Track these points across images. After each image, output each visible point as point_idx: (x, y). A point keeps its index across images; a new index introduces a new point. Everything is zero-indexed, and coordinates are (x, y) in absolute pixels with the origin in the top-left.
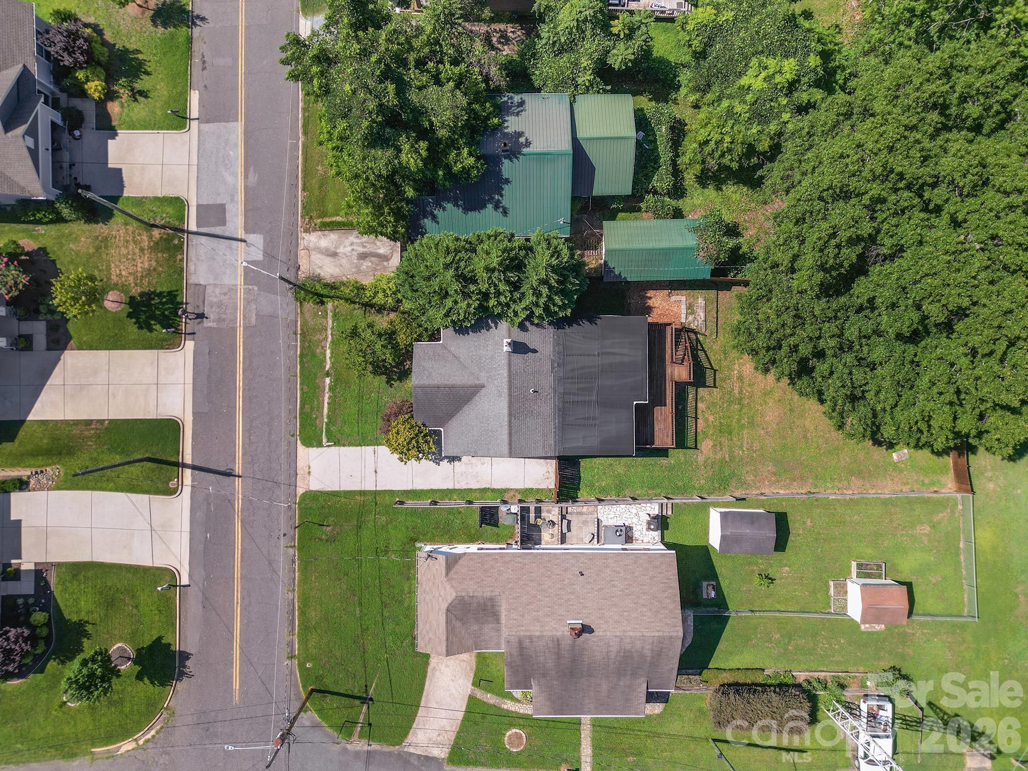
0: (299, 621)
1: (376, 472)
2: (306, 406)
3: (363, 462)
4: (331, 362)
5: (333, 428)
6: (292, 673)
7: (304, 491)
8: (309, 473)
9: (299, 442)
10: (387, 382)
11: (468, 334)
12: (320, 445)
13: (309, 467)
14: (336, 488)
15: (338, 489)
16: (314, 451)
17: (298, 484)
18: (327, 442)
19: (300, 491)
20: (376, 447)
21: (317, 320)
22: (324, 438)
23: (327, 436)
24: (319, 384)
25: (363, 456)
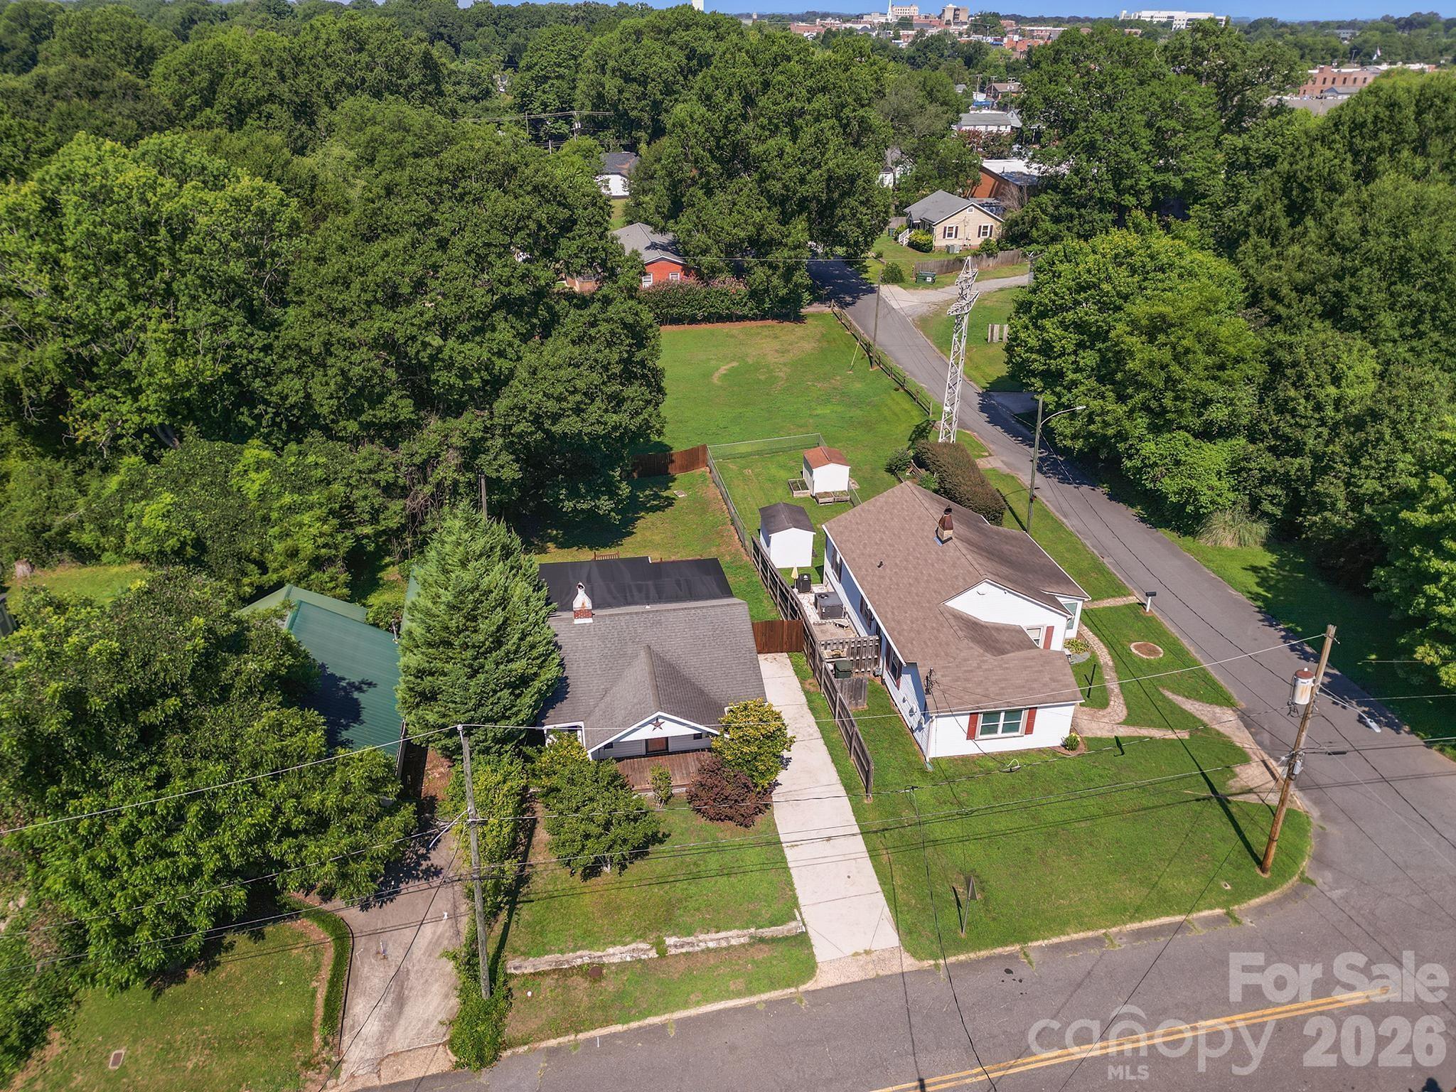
0: (1158, 916)
1: (829, 838)
2: (732, 988)
3: (818, 861)
4: (633, 941)
5: (766, 914)
6: (1260, 910)
7: (905, 955)
8: (867, 952)
9: (810, 986)
10: (661, 842)
12: (802, 940)
13: (856, 954)
14: (881, 899)
15: (881, 895)
16: (822, 951)
17: (896, 969)
18: (795, 919)
19: (909, 963)
20: (783, 845)
21: (545, 998)
22: (789, 931)
23: (783, 923)
24: (682, 965)
25: (804, 863)
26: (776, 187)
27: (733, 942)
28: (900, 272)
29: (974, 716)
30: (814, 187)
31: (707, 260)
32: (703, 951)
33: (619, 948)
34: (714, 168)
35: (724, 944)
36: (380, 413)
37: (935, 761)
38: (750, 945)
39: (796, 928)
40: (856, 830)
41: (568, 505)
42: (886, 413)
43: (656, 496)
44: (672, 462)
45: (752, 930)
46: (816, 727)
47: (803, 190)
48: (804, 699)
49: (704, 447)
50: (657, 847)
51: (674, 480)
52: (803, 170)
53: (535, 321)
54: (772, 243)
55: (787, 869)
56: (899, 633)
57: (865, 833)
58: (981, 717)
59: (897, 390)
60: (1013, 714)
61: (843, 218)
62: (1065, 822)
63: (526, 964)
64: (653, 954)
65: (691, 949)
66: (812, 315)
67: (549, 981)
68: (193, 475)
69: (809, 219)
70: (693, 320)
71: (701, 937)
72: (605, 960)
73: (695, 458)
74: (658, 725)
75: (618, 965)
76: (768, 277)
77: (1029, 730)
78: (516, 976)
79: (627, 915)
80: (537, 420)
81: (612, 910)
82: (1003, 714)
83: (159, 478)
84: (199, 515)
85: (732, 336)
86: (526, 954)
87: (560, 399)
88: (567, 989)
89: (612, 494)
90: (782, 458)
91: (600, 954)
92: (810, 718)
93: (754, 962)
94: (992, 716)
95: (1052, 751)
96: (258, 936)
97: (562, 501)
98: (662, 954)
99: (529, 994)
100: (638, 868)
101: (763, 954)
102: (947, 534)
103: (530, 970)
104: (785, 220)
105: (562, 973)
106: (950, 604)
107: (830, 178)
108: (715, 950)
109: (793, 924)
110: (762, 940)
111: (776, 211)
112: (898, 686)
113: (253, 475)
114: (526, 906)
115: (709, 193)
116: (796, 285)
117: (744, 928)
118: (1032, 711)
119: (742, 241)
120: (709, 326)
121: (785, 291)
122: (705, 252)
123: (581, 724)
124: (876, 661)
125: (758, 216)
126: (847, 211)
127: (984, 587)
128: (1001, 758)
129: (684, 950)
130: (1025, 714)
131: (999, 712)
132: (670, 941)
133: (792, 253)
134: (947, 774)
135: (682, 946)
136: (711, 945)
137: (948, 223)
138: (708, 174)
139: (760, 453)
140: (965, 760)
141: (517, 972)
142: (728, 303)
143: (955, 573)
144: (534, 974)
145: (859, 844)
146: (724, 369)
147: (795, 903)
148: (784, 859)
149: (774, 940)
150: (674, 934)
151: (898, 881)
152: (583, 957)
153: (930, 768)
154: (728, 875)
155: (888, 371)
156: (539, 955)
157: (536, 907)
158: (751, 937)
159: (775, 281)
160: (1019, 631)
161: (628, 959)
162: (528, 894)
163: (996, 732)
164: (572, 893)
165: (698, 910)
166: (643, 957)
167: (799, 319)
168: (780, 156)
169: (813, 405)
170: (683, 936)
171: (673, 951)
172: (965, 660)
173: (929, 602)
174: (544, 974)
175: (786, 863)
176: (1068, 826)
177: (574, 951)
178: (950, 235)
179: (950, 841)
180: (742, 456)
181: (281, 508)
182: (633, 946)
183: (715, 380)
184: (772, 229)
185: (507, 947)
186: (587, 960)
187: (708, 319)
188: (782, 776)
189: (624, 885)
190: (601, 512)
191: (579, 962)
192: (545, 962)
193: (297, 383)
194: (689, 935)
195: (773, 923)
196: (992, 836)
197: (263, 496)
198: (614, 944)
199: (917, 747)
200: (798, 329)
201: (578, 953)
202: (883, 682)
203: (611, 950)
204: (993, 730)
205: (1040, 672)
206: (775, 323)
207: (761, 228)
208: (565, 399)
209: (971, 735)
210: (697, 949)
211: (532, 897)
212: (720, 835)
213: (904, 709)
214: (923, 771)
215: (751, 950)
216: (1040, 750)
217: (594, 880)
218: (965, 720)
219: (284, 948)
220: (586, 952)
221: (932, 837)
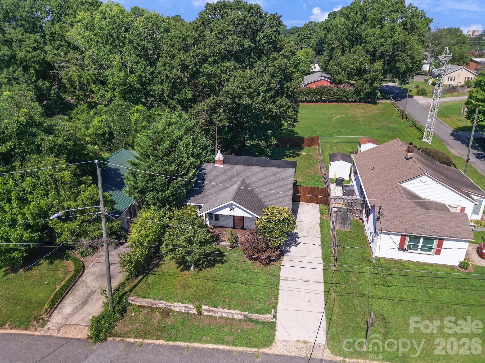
1: (305, 281)
3: (294, 290)
4: (188, 303)
5: (256, 307)
8: (303, 342)
9: (266, 350)
10: (223, 263)
11: (204, 186)
12: (272, 326)
13: (299, 341)
16: (279, 335)
17: (320, 356)
18: (270, 313)
20: (281, 278)
21: (140, 318)
22: (265, 318)
23: (263, 314)
24: (207, 322)
25: (288, 289)
26: (370, 47)
27: (236, 317)
28: (425, 91)
29: (403, 237)
30: (388, 46)
31: (338, 77)
32: (220, 317)
33: (180, 304)
34: (346, 43)
35: (230, 316)
36: (181, 96)
37: (378, 259)
38: (244, 321)
39: (269, 318)
40: (322, 280)
41: (249, 143)
42: (404, 133)
43: (294, 153)
44: (304, 142)
45: (246, 313)
46: (320, 233)
47: (383, 49)
48: (319, 221)
49: (318, 137)
50: (220, 265)
51: (303, 149)
52: (383, 40)
53: (243, 64)
54: (366, 71)
55: (278, 289)
56: (372, 195)
57: (325, 283)
58: (408, 239)
59: (412, 126)
60: (429, 240)
61: (399, 61)
62: (450, 303)
63: (137, 300)
64: (195, 312)
65: (214, 314)
66: (381, 103)
67: (145, 311)
68: (115, 111)
69: (384, 63)
70: (330, 101)
71: (220, 309)
72: (173, 308)
73: (313, 141)
74: (232, 209)
75: (178, 313)
76: (363, 84)
77: (438, 252)
78: (132, 304)
79: (191, 291)
80: (234, 98)
81: (185, 286)
82: (422, 240)
83: (105, 111)
84: (113, 125)
85: (345, 107)
86: (139, 296)
87: (242, 89)
88: (151, 317)
89: (267, 141)
90: (351, 145)
91: (170, 304)
92: (319, 229)
93: (242, 330)
94: (415, 239)
95: (452, 268)
96: (51, 263)
97: (246, 140)
98: (200, 313)
99: (133, 314)
100: (207, 272)
101: (248, 326)
102: (410, 155)
103: (138, 304)
104: (373, 61)
105: (152, 309)
106: (404, 185)
107: (394, 44)
108: (226, 318)
109: (268, 316)
110: (251, 320)
111: (369, 58)
112: (367, 222)
113: (135, 114)
114: (152, 276)
115: (343, 52)
116: (374, 88)
117: (242, 311)
118: (441, 240)
119: (354, 70)
120: (337, 103)
121: (369, 90)
122: (338, 74)
123: (203, 205)
124: (361, 211)
125: (361, 59)
126: (401, 58)
127: (424, 178)
128: (419, 265)
129: (210, 314)
130: (436, 242)
131: (419, 238)
132: (204, 307)
133: (374, 74)
134: (383, 266)
135: (209, 311)
136: (225, 315)
137: (451, 75)
138: (343, 45)
139: (342, 143)
140: (396, 261)
141: (133, 303)
142: (345, 94)
143: (410, 171)
144: (139, 306)
145: (321, 287)
146: (338, 117)
147: (275, 306)
148: (278, 285)
149: (257, 322)
150: (208, 305)
151: (336, 310)
152: (163, 304)
153: (374, 261)
154: (246, 284)
155: (410, 120)
156: (144, 297)
157: (155, 277)
158: (245, 316)
159: (366, 86)
160: (444, 206)
161: (183, 311)
162: (156, 271)
163: (417, 250)
164: (173, 275)
165: (224, 296)
166: (191, 312)
167: (375, 103)
168: (373, 35)
169: (372, 130)
170: (212, 306)
171: (205, 313)
172: (405, 208)
173: (392, 183)
174: (144, 307)
175: (279, 286)
176: (452, 306)
177: (160, 300)
178: (451, 80)
179: (374, 297)
180: (334, 143)
181: (141, 126)
182: (187, 305)
183: (333, 120)
184: (366, 65)
185: (134, 291)
186: (164, 306)
187: (336, 101)
188: (293, 249)
189: (196, 277)
190: (261, 147)
191: (160, 306)
192: (145, 302)
193: (160, 87)
194: (215, 307)
195: (257, 312)
196: (400, 301)
197: (136, 121)
198: (179, 302)
199: (370, 251)
200: (374, 106)
201: (161, 301)
202: (363, 222)
203: (176, 304)
204: (415, 248)
205: (449, 221)
206: (364, 104)
207: (361, 63)
208: (244, 90)
209: (401, 248)
210: (217, 315)
211: (157, 273)
212: (251, 267)
213: (368, 232)
214: (370, 262)
215: (244, 323)
216: (444, 266)
217: (185, 272)
218: (397, 239)
219: (57, 270)
220: (165, 302)
221: (363, 292)
